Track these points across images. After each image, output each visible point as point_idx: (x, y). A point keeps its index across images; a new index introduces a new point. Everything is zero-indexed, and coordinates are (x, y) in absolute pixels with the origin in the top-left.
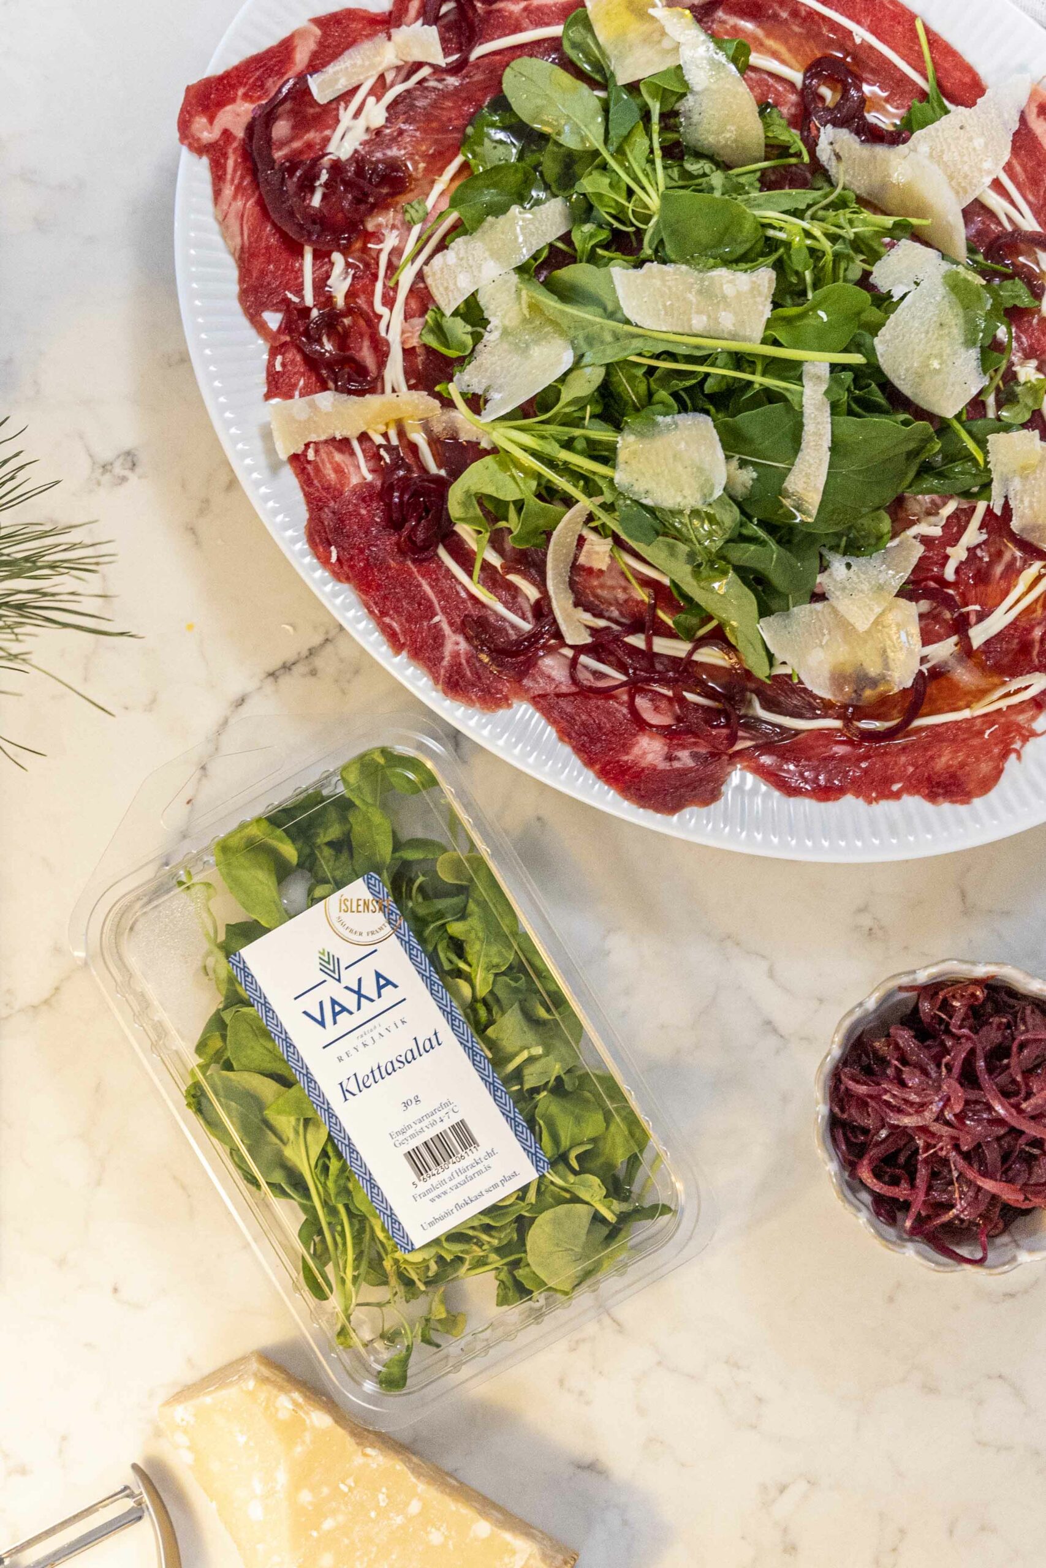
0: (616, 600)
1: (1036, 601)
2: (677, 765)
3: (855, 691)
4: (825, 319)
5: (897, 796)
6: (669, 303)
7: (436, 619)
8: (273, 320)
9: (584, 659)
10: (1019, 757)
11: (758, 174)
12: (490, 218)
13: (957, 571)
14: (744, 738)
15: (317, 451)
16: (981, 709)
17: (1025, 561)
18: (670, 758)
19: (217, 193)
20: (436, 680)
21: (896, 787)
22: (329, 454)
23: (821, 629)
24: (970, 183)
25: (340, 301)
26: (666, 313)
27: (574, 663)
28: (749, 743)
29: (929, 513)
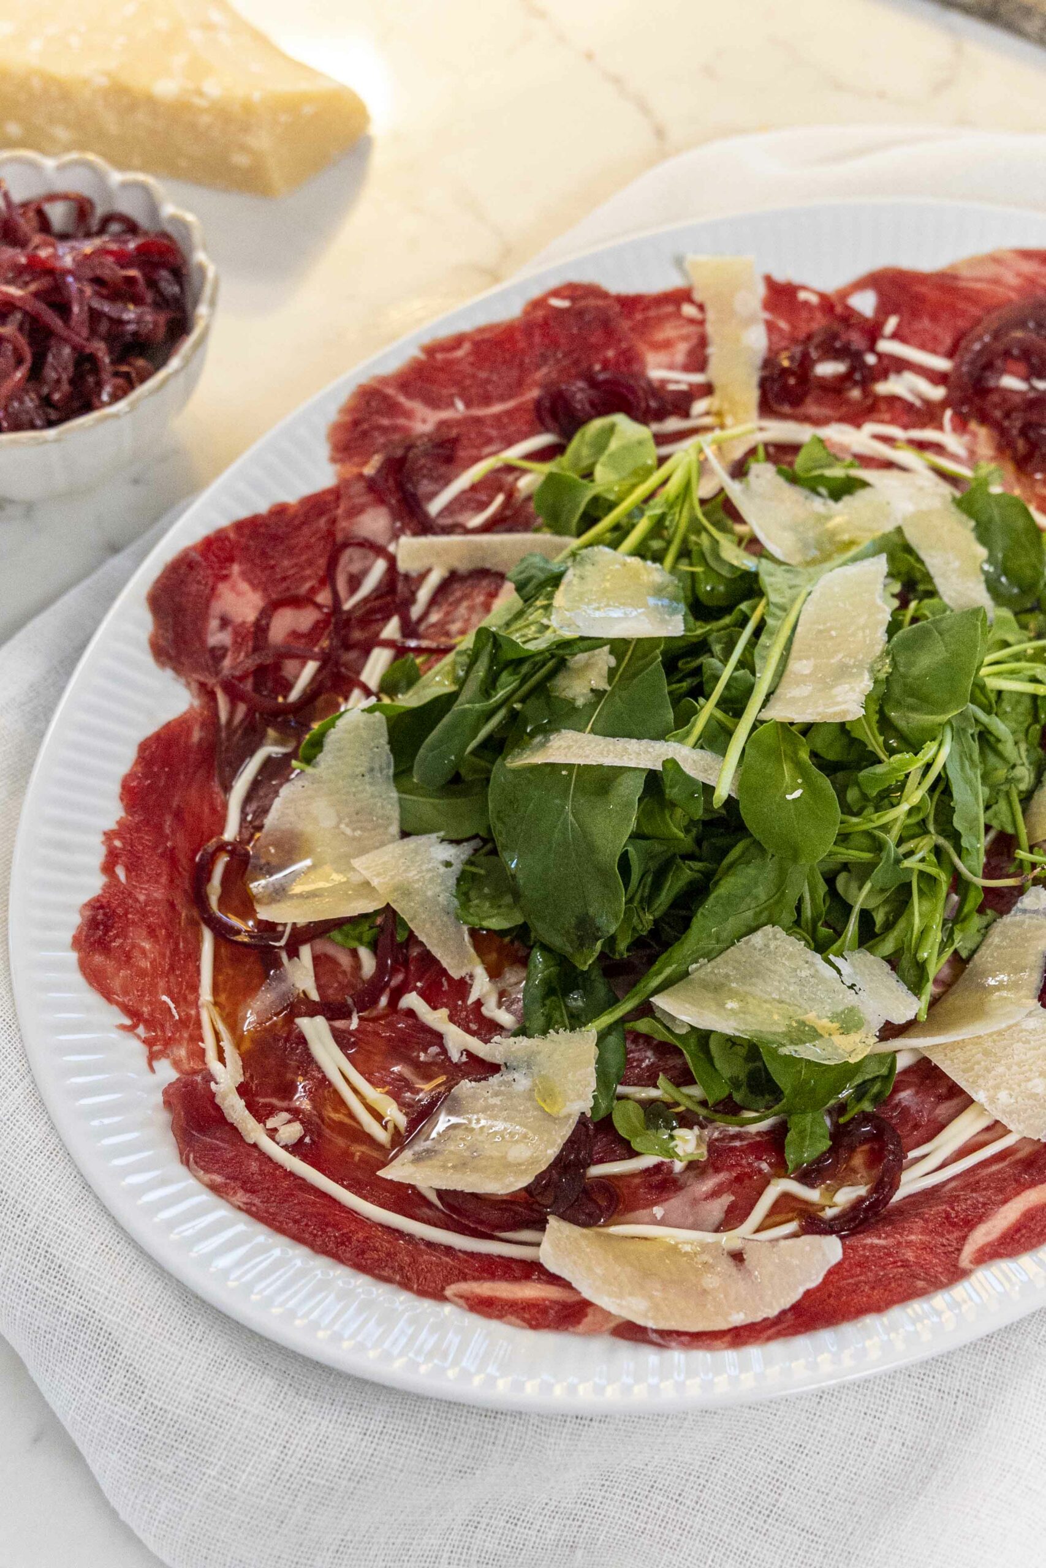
0: (453, 622)
1: (351, 1115)
2: (214, 623)
3: (268, 863)
4: (789, 797)
5: (108, 868)
6: (833, 633)
7: (460, 405)
8: (865, 303)
9: (380, 566)
10: (123, 1027)
11: (1010, 830)
12: (972, 523)
13: (411, 1013)
14: (232, 713)
15: (692, 321)
16: (208, 1016)
17: (410, 1106)
18: (225, 622)
19: (1027, 255)
20: (384, 381)
21: (121, 872)
22: (685, 338)
23: (361, 829)
24: (978, 1077)
25: (883, 388)
26: (820, 631)
27: (379, 550)
28: (223, 716)
29: (502, 994)
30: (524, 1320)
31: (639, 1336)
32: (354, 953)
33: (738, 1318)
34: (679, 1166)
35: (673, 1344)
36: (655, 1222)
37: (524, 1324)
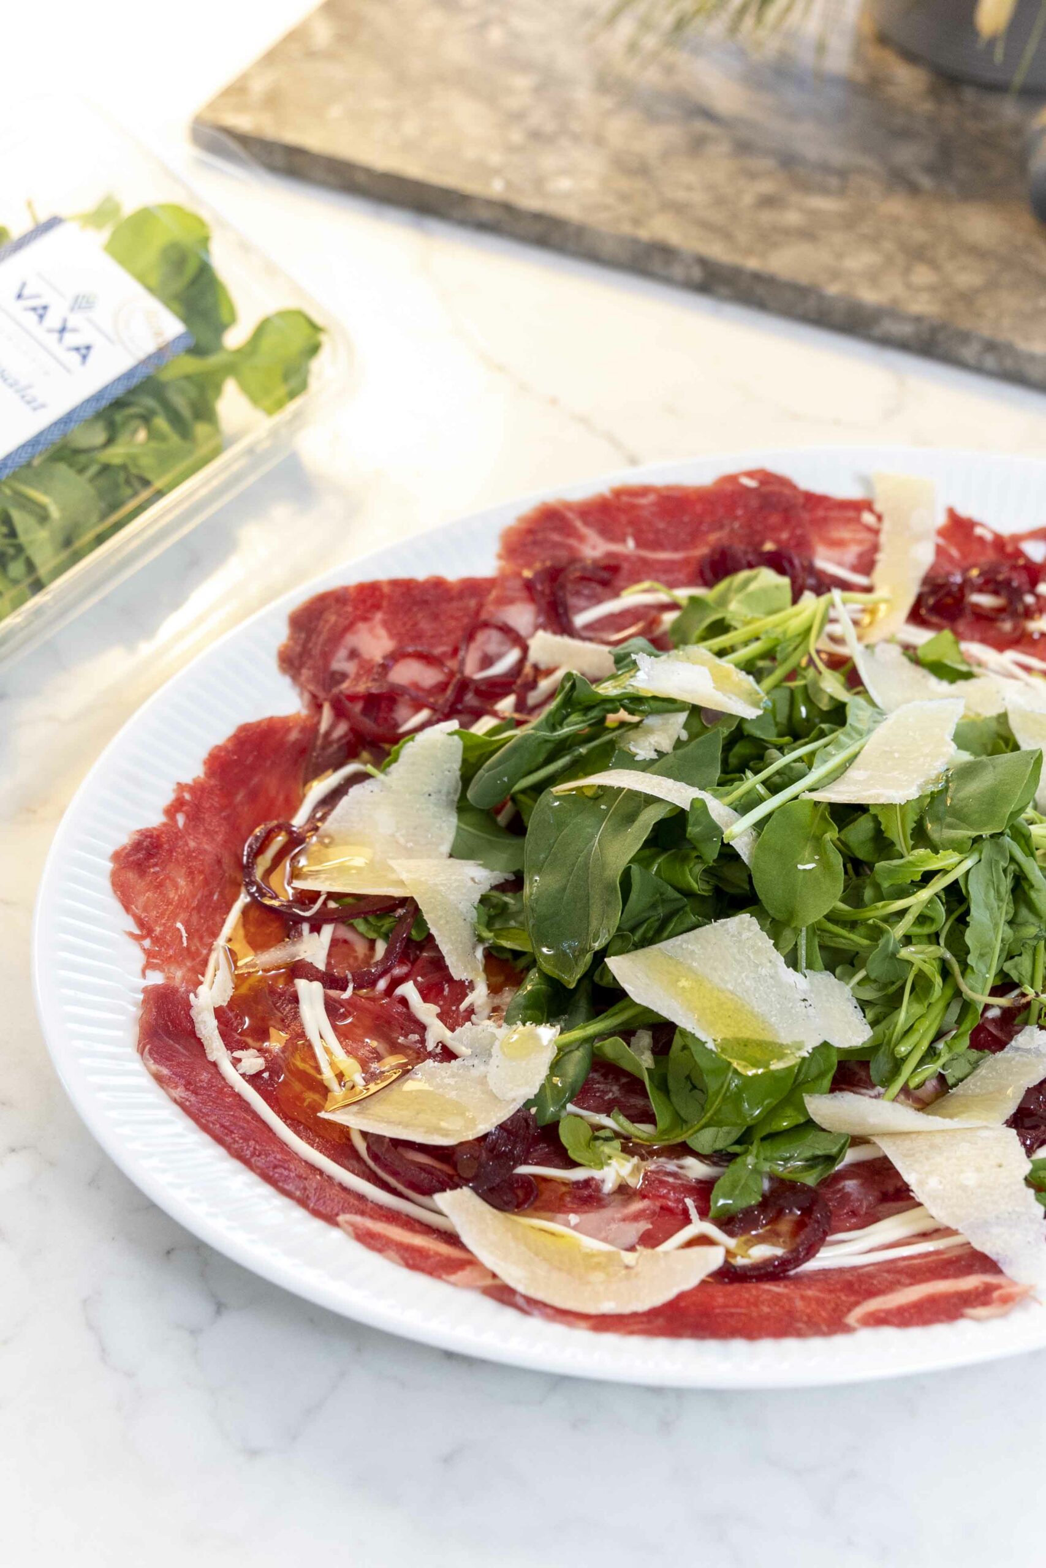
2: (342, 653)
4: (800, 866)
5: (171, 812)
7: (631, 543)
8: (1037, 550)
9: (512, 657)
13: (404, 1001)
14: (332, 727)
15: (868, 529)
16: (217, 958)
18: (353, 654)
20: (569, 506)
21: (181, 819)
22: (860, 542)
23: (414, 841)
25: (1035, 624)
27: (517, 640)
28: (324, 727)
29: (496, 1009)
30: (403, 1258)
31: (506, 1297)
32: (372, 944)
33: (608, 1307)
34: (608, 1187)
35: (536, 1312)
36: (567, 1224)
37: (402, 1263)
